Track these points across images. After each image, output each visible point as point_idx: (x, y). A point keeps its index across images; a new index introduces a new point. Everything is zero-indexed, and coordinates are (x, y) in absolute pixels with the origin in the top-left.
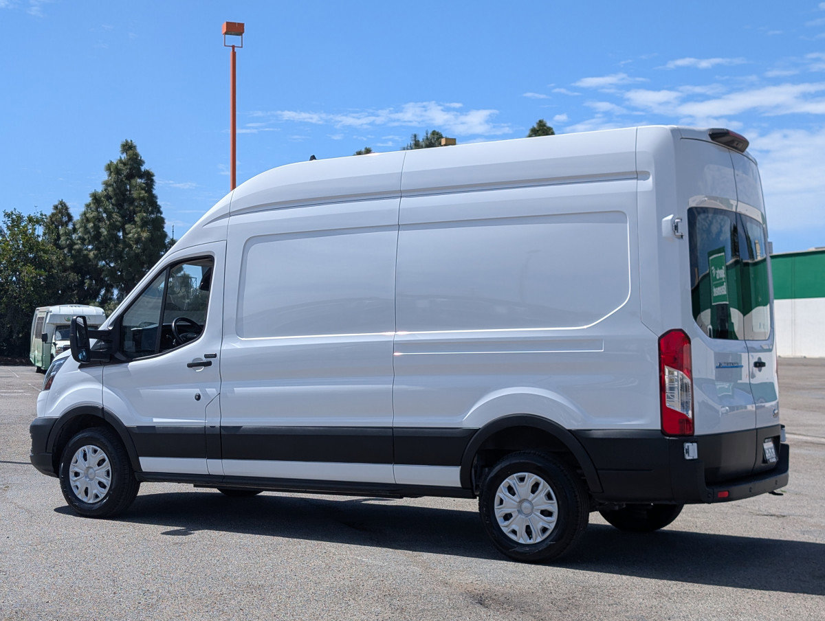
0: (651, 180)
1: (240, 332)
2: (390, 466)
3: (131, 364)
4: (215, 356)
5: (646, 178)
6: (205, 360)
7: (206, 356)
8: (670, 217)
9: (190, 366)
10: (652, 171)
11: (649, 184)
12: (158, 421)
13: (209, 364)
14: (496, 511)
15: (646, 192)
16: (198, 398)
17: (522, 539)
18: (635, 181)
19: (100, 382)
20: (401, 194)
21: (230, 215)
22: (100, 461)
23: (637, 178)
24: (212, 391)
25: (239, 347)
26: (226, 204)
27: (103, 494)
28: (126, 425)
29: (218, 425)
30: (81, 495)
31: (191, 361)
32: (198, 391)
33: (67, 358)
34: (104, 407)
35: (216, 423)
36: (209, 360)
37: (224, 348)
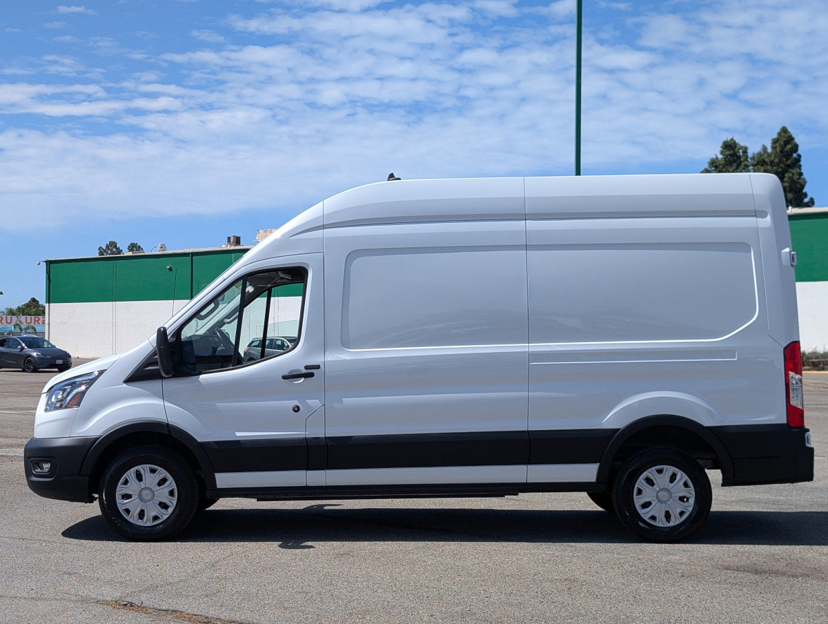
0: (769, 218)
1: (346, 343)
2: (524, 467)
3: (202, 377)
4: (318, 367)
5: (764, 217)
6: (304, 371)
7: (306, 368)
8: (787, 250)
9: (285, 377)
10: (769, 210)
11: (768, 220)
12: (241, 435)
13: (312, 375)
14: (635, 500)
15: (766, 228)
16: (297, 409)
17: (661, 523)
18: (755, 218)
19: (159, 397)
20: (525, 217)
21: (323, 227)
22: (160, 480)
23: (755, 216)
24: (315, 403)
25: (347, 358)
26: (318, 216)
27: (165, 515)
28: (199, 441)
29: (322, 436)
30: (133, 519)
31: (286, 373)
32: (296, 403)
33: (101, 373)
34: (170, 423)
35: (320, 433)
36: (309, 373)
37: (329, 359)
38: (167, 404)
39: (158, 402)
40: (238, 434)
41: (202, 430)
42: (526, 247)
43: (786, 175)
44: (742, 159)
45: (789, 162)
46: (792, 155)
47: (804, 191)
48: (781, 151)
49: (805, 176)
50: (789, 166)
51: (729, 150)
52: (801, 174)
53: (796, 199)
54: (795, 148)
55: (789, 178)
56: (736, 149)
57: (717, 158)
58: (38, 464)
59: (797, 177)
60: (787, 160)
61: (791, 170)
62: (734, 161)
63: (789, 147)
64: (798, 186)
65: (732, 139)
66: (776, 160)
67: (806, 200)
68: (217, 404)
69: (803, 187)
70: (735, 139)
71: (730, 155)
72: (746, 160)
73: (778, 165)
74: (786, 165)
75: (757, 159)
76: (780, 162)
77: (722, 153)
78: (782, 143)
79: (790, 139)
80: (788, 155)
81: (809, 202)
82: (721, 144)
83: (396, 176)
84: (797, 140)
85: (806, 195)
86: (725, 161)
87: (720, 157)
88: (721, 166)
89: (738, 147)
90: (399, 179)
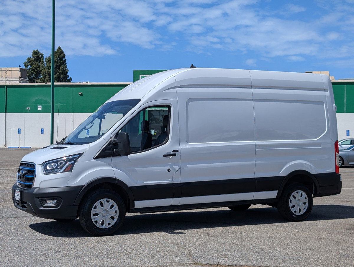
1: (188, 141)
3: (129, 156)
4: (177, 151)
5: (327, 91)
6: (172, 153)
7: (173, 151)
8: (334, 105)
9: (164, 156)
11: (328, 93)
12: (146, 183)
13: (175, 155)
14: (289, 205)
15: (328, 96)
16: (169, 170)
17: (298, 213)
19: (110, 166)
20: (251, 87)
21: (176, 87)
22: (111, 206)
24: (176, 167)
25: (189, 147)
26: (174, 82)
27: (113, 223)
28: (129, 186)
29: (179, 182)
30: (99, 225)
31: (165, 154)
32: (169, 167)
33: (81, 154)
34: (116, 178)
35: (178, 181)
36: (174, 153)
37: (182, 148)
38: (114, 169)
39: (110, 168)
40: (145, 182)
41: (130, 181)
42: (253, 100)
43: (61, 67)
44: (41, 59)
45: (62, 62)
46: (63, 59)
47: (67, 74)
48: (58, 57)
49: (68, 68)
50: (61, 64)
51: (36, 55)
52: (66, 67)
53: (64, 78)
54: (64, 56)
55: (62, 68)
56: (39, 55)
57: (30, 58)
58: (45, 201)
59: (65, 68)
60: (61, 61)
61: (62, 65)
62: (38, 60)
63: (62, 55)
64: (65, 72)
65: (37, 50)
66: (57, 61)
67: (68, 78)
68: (136, 169)
69: (67, 73)
70: (38, 50)
71: (36, 57)
72: (43, 59)
73: (57, 63)
74: (60, 63)
75: (48, 59)
76: (58, 62)
77: (32, 56)
78: (59, 53)
79: (62, 52)
80: (61, 59)
81: (70, 79)
82: (32, 52)
83: (194, 66)
84: (65, 53)
85: (68, 76)
86: (34, 59)
87: (32, 57)
88: (32, 61)
89: (39, 54)
90: (195, 67)
